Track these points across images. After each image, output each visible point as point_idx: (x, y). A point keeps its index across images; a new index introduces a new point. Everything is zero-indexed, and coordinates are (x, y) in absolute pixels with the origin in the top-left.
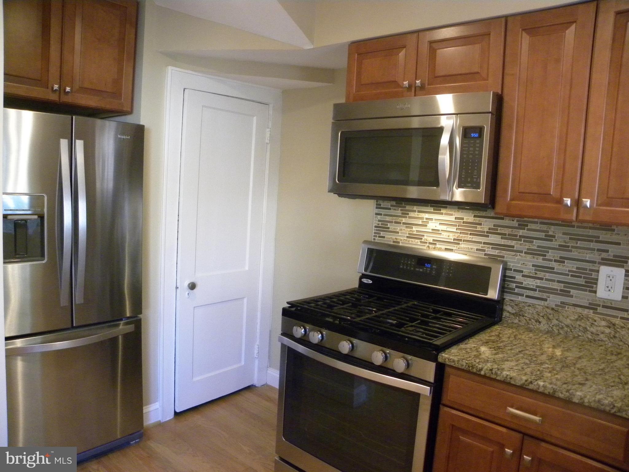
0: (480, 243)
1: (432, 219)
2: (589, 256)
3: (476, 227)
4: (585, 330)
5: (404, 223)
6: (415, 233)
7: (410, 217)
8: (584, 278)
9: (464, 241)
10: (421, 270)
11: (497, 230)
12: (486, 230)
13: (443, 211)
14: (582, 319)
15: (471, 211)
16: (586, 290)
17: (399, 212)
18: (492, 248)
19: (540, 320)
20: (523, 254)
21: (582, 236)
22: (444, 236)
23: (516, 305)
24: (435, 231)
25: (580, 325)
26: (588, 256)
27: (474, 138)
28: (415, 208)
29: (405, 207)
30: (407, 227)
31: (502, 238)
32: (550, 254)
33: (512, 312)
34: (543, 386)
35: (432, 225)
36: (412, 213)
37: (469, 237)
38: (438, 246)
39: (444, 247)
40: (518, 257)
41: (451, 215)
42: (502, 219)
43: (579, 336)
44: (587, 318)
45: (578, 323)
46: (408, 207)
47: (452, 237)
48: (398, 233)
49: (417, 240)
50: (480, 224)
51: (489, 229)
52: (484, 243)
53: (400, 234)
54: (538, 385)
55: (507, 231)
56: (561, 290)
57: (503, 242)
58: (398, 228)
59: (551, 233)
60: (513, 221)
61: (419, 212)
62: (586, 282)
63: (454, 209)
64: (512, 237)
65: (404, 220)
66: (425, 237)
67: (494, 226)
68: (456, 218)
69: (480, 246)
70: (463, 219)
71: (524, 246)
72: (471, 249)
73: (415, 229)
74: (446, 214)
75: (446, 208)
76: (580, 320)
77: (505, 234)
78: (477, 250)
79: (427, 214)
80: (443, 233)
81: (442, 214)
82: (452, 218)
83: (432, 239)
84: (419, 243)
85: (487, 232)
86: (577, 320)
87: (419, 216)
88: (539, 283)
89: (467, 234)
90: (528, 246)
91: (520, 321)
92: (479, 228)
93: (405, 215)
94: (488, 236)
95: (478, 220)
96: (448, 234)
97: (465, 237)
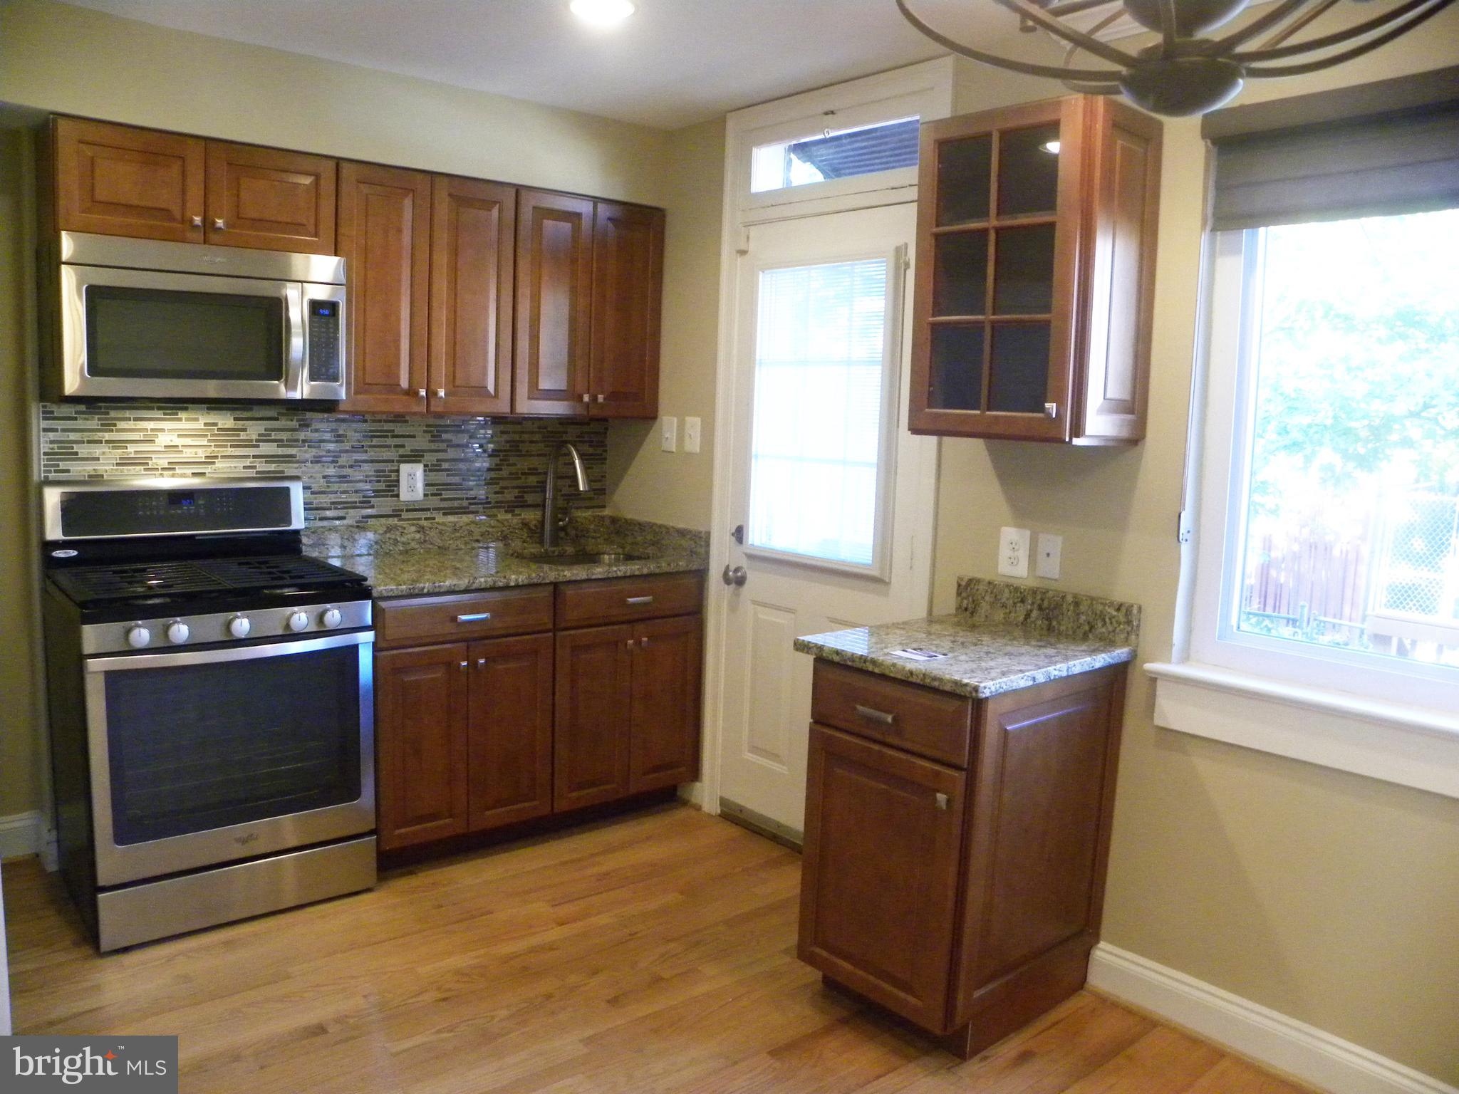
0: (247, 457)
1: (162, 430)
2: (387, 454)
3: (238, 435)
4: (396, 542)
5: (107, 442)
6: (132, 456)
7: (118, 431)
8: (384, 481)
9: (223, 457)
10: (179, 512)
11: (270, 435)
12: (254, 437)
13: (182, 415)
14: (391, 530)
15: (229, 413)
16: (387, 496)
17: (94, 423)
18: (266, 462)
19: (345, 545)
20: (309, 464)
21: (377, 431)
22: (188, 454)
23: (313, 533)
24: (171, 448)
25: (389, 538)
26: (384, 454)
27: (323, 315)
28: (128, 414)
29: (108, 414)
30: (114, 448)
31: (278, 446)
32: (343, 460)
33: (309, 543)
34: (485, 582)
35: (163, 440)
36: (122, 423)
37: (230, 451)
38: (178, 471)
39: (189, 472)
40: (304, 469)
41: (197, 420)
42: (277, 419)
43: (390, 550)
44: (396, 527)
45: (388, 535)
46: (113, 414)
47: (201, 454)
48: (98, 459)
49: (138, 468)
50: (244, 430)
51: (259, 435)
52: (254, 457)
53: (101, 462)
54: (480, 582)
55: (284, 436)
56: (360, 502)
57: (280, 451)
58: (97, 451)
59: (341, 432)
60: (292, 420)
61: (136, 419)
62: (386, 486)
63: (201, 409)
64: (292, 443)
65: (107, 436)
66: (154, 461)
67: (266, 430)
68: (206, 424)
69: (248, 462)
70: (215, 424)
71: (310, 454)
72: (235, 467)
73: (132, 449)
74: (187, 419)
75: (186, 409)
76: (390, 532)
77: (282, 441)
78: (244, 467)
79: (152, 423)
80: (185, 450)
81: (180, 420)
82: (200, 425)
83: (167, 461)
84: (143, 472)
85: (257, 441)
86: (386, 532)
87: (138, 427)
88: (333, 498)
89: (226, 446)
90: (314, 452)
91: (320, 553)
92: (243, 436)
93: (109, 426)
94: (258, 446)
95: (240, 424)
96: (194, 450)
97: (223, 451)
